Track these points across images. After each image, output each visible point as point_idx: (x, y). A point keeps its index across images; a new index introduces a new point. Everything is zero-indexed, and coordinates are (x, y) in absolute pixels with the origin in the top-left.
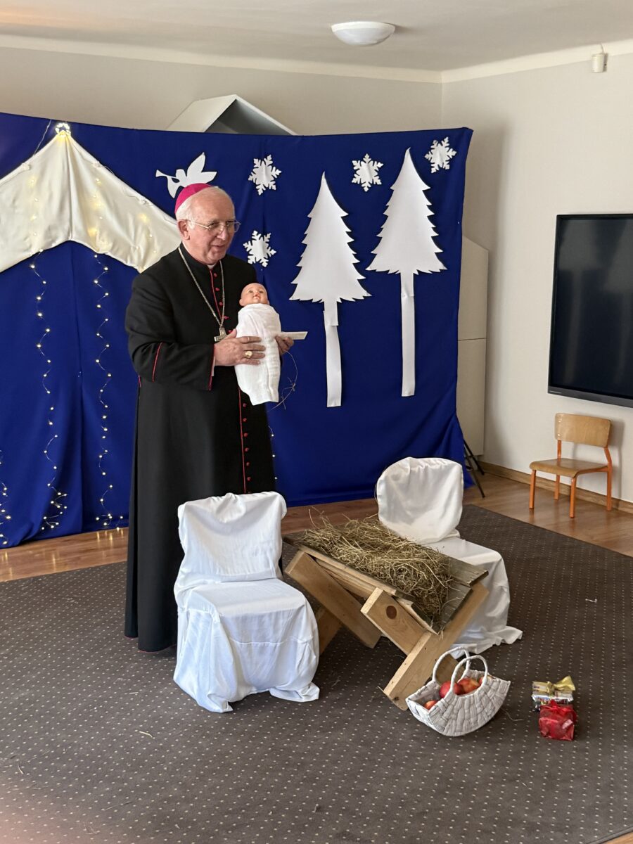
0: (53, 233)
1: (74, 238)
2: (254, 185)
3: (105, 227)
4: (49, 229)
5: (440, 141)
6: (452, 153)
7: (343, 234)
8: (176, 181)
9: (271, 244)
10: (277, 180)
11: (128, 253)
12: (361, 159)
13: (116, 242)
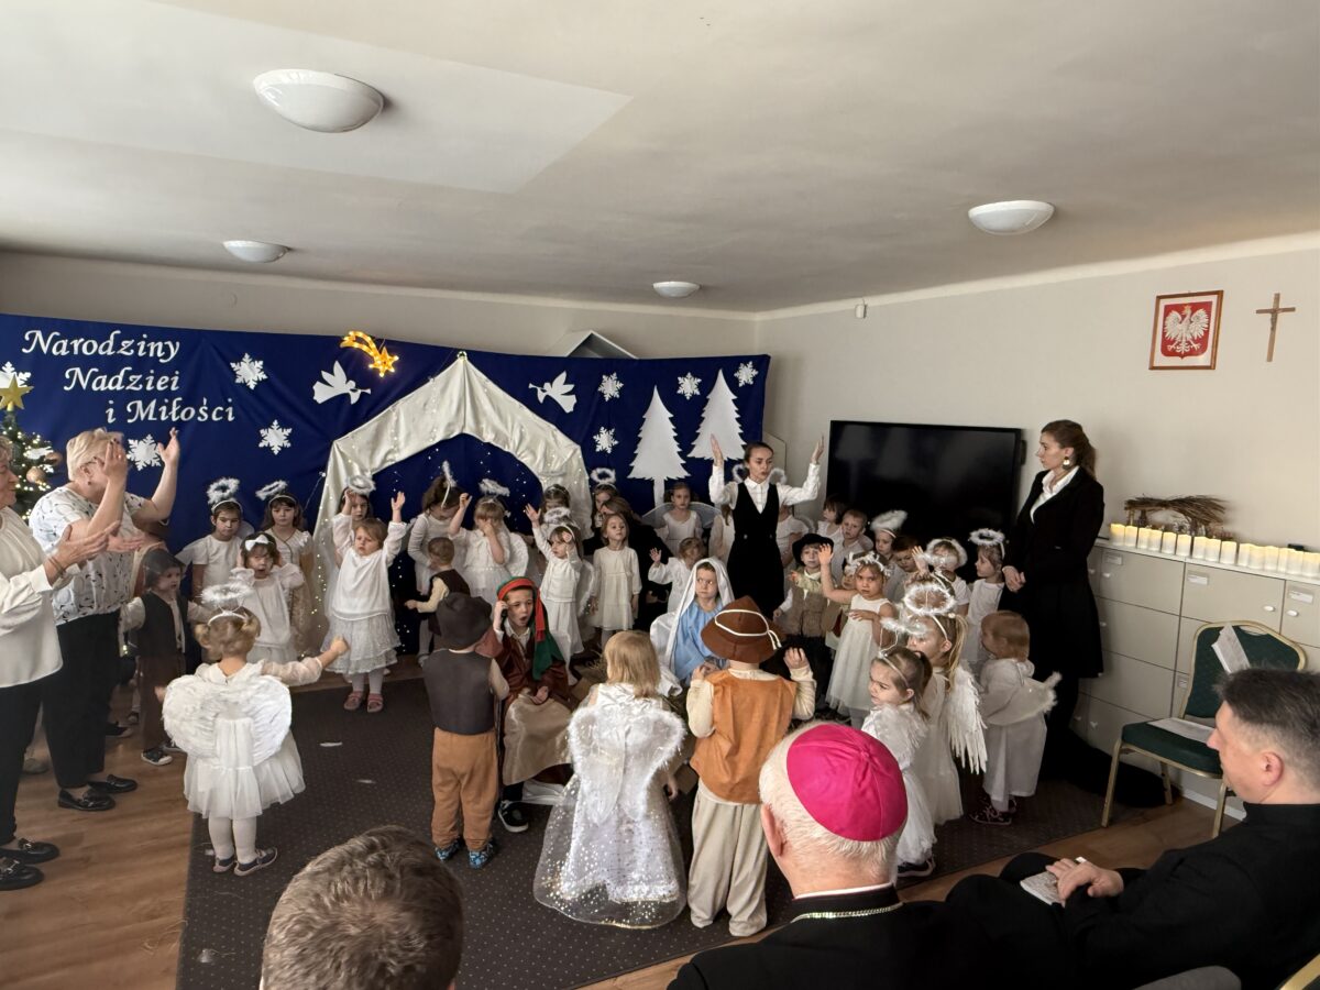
0: (452, 428)
1: (467, 431)
2: (602, 394)
3: (489, 423)
4: (449, 425)
5: (746, 364)
6: (755, 373)
7: (669, 430)
8: (544, 391)
9: (615, 437)
10: (621, 391)
11: (506, 442)
12: (684, 375)
13: (497, 433)
